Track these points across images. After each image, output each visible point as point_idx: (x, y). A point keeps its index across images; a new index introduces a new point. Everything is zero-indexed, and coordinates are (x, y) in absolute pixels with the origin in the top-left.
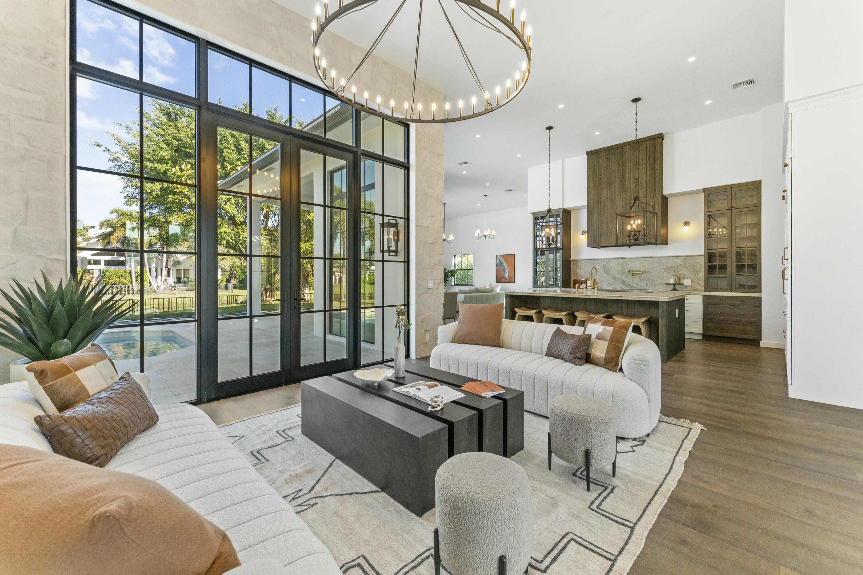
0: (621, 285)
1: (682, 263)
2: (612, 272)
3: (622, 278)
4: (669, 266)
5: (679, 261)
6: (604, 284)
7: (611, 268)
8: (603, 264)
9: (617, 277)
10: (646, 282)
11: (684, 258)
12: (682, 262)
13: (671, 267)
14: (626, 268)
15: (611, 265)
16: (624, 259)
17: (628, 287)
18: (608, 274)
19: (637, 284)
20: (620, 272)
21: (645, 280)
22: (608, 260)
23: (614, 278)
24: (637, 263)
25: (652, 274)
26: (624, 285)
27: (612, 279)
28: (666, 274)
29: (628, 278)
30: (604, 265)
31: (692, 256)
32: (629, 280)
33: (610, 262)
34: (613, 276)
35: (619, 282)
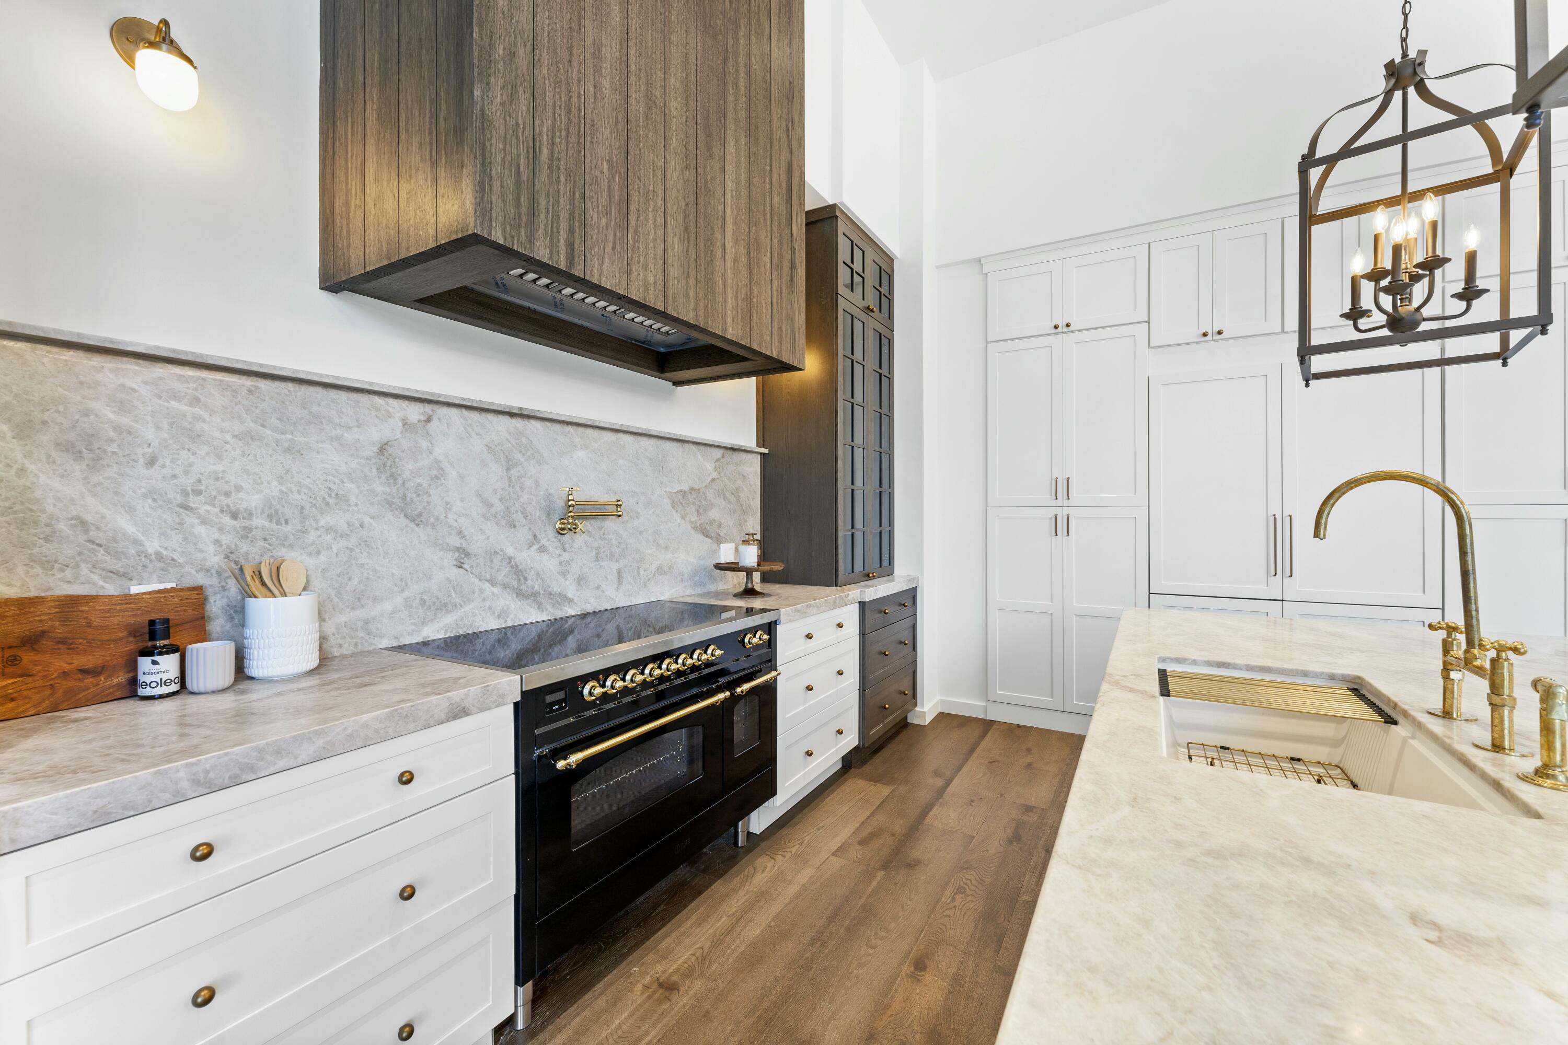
0: (506, 600)
1: (715, 475)
2: (448, 506)
3: (510, 551)
4: (685, 487)
5: (708, 466)
6: (387, 606)
7: (438, 475)
8: (374, 434)
9: (477, 544)
10: (615, 566)
11: (718, 453)
12: (715, 469)
13: (692, 489)
14: (528, 483)
15: (438, 451)
16: (518, 423)
17: (540, 606)
18: (415, 519)
19: (581, 580)
20: (499, 507)
21: (611, 557)
22: (414, 412)
23: (462, 557)
24: (580, 454)
25: (636, 523)
26: (520, 594)
27: (449, 559)
28: (679, 520)
29: (542, 549)
30: (383, 448)
31: (734, 449)
32: (545, 557)
33: (434, 426)
34: (455, 541)
35: (492, 582)
